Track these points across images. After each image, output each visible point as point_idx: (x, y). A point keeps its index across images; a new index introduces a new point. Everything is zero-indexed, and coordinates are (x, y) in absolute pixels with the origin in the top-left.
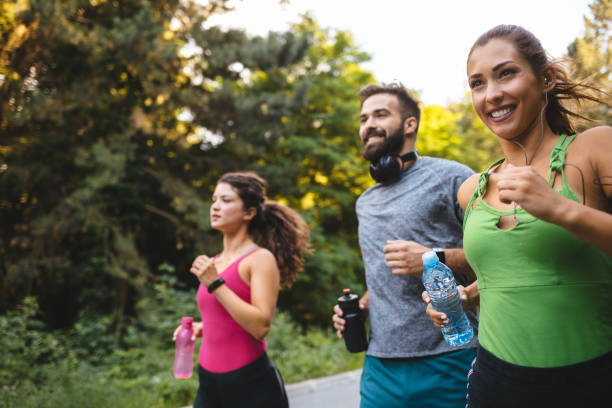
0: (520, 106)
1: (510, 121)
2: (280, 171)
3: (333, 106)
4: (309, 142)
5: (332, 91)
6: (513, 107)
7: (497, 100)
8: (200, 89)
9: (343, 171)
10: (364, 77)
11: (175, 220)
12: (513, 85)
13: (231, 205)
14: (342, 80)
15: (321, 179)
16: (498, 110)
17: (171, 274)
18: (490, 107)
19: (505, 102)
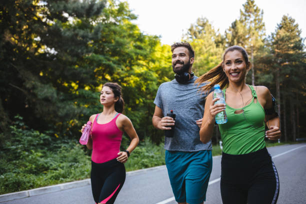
0: (241, 73)
1: (238, 77)
2: (84, 71)
3: (114, 39)
4: (101, 57)
5: (115, 32)
6: (239, 73)
7: (235, 70)
8: (45, 24)
9: (118, 74)
10: (133, 27)
11: (26, 92)
12: (240, 66)
13: (110, 95)
14: (121, 27)
15: (108, 77)
16: (234, 73)
17: (21, 121)
18: (232, 72)
19: (237, 71)
